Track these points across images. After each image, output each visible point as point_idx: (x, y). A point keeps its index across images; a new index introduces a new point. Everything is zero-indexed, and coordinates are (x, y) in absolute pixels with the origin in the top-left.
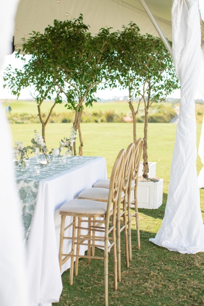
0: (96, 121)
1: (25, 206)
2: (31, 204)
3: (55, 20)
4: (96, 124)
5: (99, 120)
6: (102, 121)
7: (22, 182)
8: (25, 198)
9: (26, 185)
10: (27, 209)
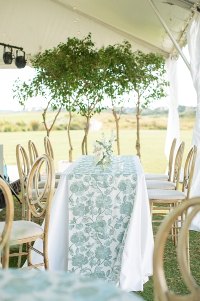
0: (24, 130)
1: (125, 196)
2: (131, 194)
3: (69, 38)
4: (23, 133)
5: (26, 129)
6: (29, 130)
7: (121, 176)
8: (125, 189)
9: (125, 178)
10: (127, 198)
